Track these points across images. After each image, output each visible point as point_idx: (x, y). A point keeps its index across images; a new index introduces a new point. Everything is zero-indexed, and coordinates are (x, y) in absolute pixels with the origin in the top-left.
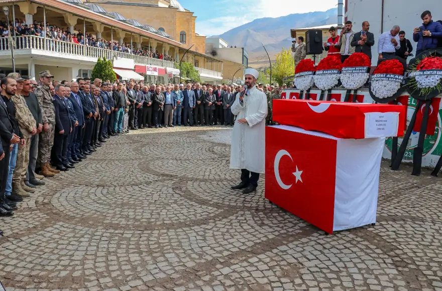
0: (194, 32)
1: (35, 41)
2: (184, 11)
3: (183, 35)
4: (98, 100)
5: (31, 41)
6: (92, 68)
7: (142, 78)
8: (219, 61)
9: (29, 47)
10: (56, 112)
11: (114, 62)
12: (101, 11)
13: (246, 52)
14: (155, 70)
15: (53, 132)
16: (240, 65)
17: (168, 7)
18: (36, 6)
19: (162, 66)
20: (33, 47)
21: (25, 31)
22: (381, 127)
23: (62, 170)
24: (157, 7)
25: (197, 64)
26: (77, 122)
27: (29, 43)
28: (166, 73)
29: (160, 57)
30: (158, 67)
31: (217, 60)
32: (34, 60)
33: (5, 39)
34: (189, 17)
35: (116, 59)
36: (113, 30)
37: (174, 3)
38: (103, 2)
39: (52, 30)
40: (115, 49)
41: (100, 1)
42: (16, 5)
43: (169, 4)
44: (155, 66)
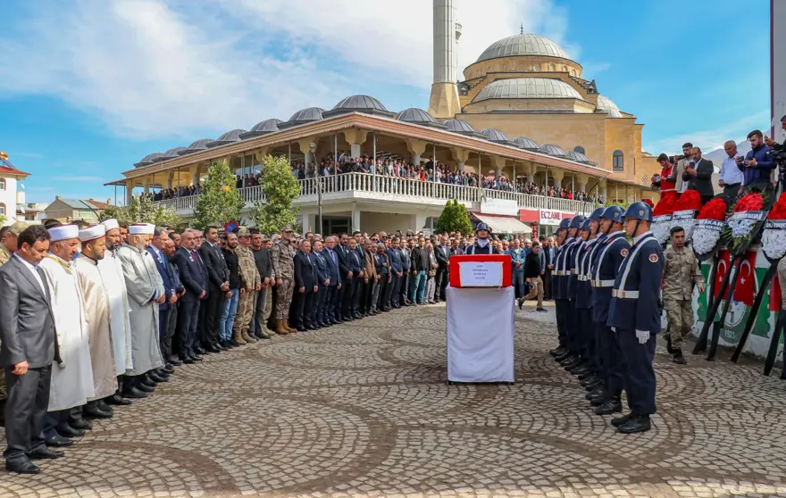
0: (640, 151)
1: (360, 180)
2: (621, 116)
3: (618, 157)
5: (355, 180)
7: (529, 230)
9: (352, 188)
12: (466, 129)
14: (556, 216)
17: (591, 111)
18: (365, 133)
19: (571, 210)
20: (357, 188)
21: (347, 167)
24: (572, 113)
26: (328, 281)
29: (567, 195)
30: (562, 212)
32: (358, 205)
34: (629, 126)
35: (485, 200)
37: (604, 103)
38: (485, 111)
39: (384, 164)
40: (484, 186)
41: (482, 109)
42: (341, 135)
43: (594, 107)
44: (556, 211)
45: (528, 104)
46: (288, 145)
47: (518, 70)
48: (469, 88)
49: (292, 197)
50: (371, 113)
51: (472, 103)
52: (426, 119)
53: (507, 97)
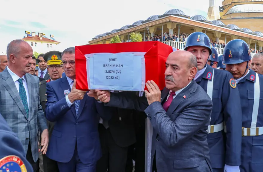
1: (172, 44)
12: (221, 24)
18: (176, 24)
22: (114, 75)
38: (230, 18)
39: (183, 37)
41: (229, 18)
45: (249, 15)
47: (245, 1)
48: (224, 9)
50: (178, 16)
51: (225, 15)
52: (203, 19)
53: (240, 12)
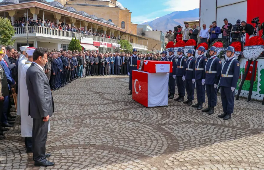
0: (130, 22)
1: (38, 29)
2: (124, 9)
3: (123, 23)
4: (70, 60)
5: (36, 29)
6: (69, 44)
7: (98, 49)
8: (146, 39)
9: (35, 32)
10: (52, 65)
11: (81, 40)
12: (74, 11)
13: (163, 33)
14: (105, 44)
15: (50, 73)
16: (159, 41)
17: (114, 7)
18: (39, 10)
19: (110, 42)
20: (37, 32)
21: (32, 23)
22: (163, 69)
23: (53, 90)
24: (108, 7)
25: (132, 41)
26: (61, 70)
27: (35, 30)
28: (112, 46)
29: (108, 37)
30: (107, 43)
31: (144, 39)
32: (37, 39)
33: (22, 28)
34: (127, 13)
35: (83, 38)
36: (81, 21)
37: (118, 4)
38: (76, 4)
39: (47, 23)
40: (82, 33)
41: (74, 3)
42: (29, 10)
43: (115, 5)
44: (105, 42)
45: (92, 2)
46: (4, 13)
49: (12, 35)
